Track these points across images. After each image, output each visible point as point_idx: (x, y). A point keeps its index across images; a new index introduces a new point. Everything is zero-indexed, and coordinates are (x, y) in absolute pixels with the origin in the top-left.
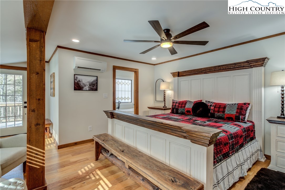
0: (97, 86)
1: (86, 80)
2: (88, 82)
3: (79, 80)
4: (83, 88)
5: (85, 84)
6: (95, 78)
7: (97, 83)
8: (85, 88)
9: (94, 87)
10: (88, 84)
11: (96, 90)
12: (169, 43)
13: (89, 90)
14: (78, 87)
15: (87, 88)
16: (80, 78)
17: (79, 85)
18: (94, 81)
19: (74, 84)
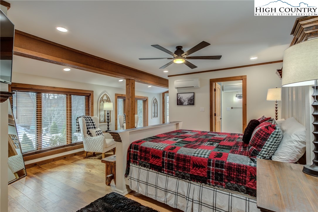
0: (194, 101)
1: (185, 97)
2: (187, 98)
3: (181, 98)
4: (183, 103)
5: (185, 100)
6: (192, 94)
7: (194, 98)
8: (184, 103)
9: (191, 102)
10: (187, 100)
11: (193, 104)
12: (182, 60)
13: (188, 105)
14: (180, 103)
15: (186, 103)
16: (181, 95)
17: (180, 101)
18: (192, 97)
19: (177, 101)
